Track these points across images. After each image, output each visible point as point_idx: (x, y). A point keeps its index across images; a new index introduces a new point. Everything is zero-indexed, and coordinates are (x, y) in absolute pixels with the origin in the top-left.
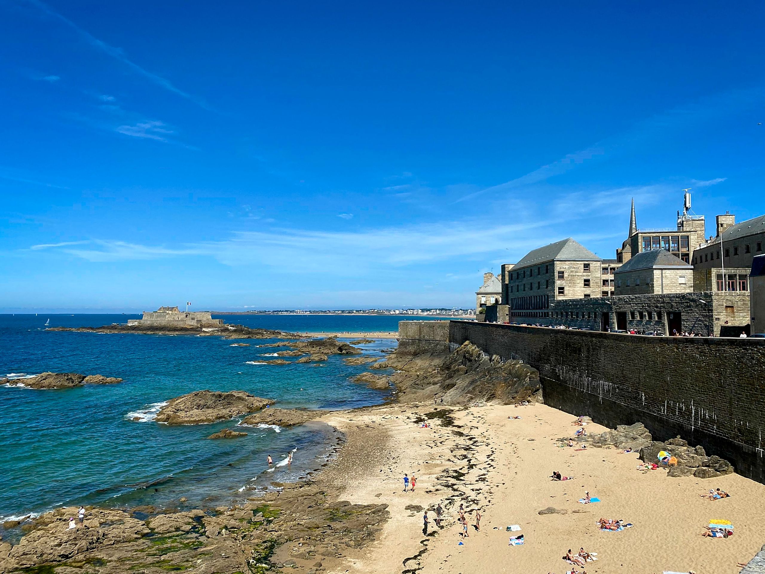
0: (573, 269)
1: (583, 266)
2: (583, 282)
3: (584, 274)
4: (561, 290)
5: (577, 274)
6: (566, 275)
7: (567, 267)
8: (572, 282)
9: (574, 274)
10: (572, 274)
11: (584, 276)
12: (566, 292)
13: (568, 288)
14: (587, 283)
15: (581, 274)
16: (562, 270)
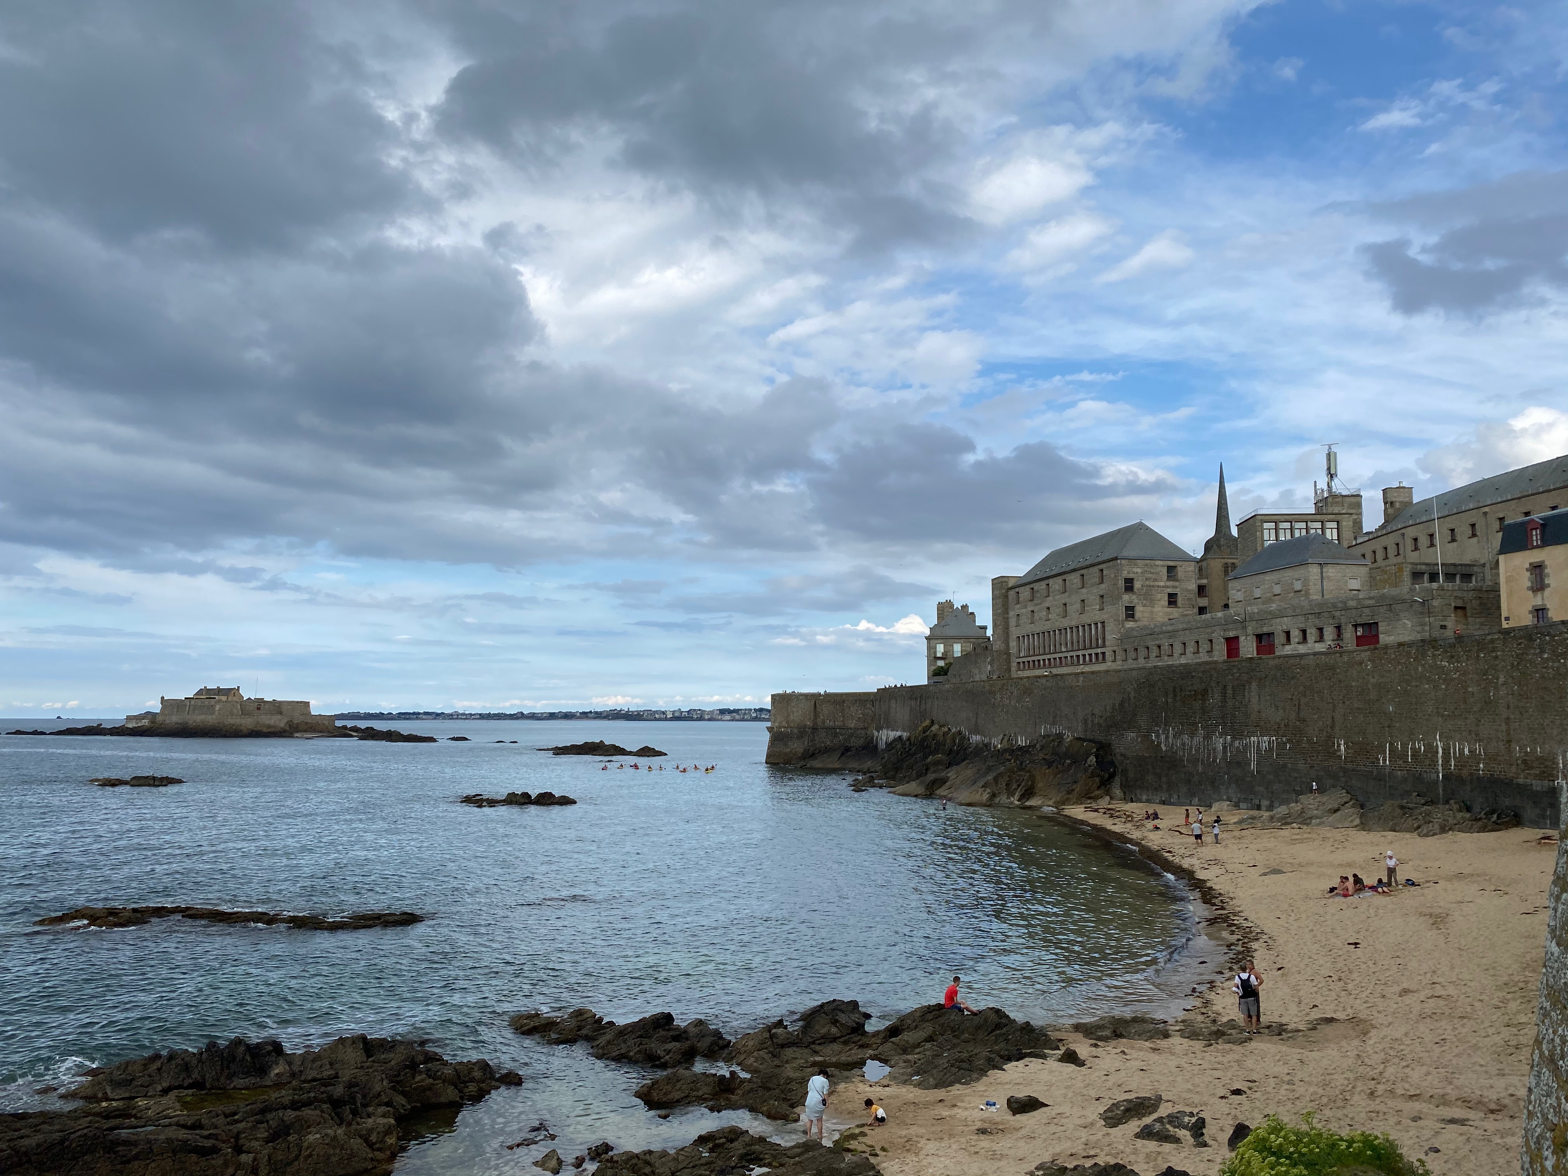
0: (1150, 575)
1: (1165, 570)
2: (1166, 598)
3: (1169, 583)
4: (1130, 612)
5: (1157, 583)
6: (1137, 585)
7: (1139, 570)
8: (1148, 598)
9: (1152, 584)
10: (1148, 583)
11: (1168, 587)
12: (1138, 615)
13: (1142, 609)
14: (1172, 600)
15: (1162, 584)
16: (1131, 576)
